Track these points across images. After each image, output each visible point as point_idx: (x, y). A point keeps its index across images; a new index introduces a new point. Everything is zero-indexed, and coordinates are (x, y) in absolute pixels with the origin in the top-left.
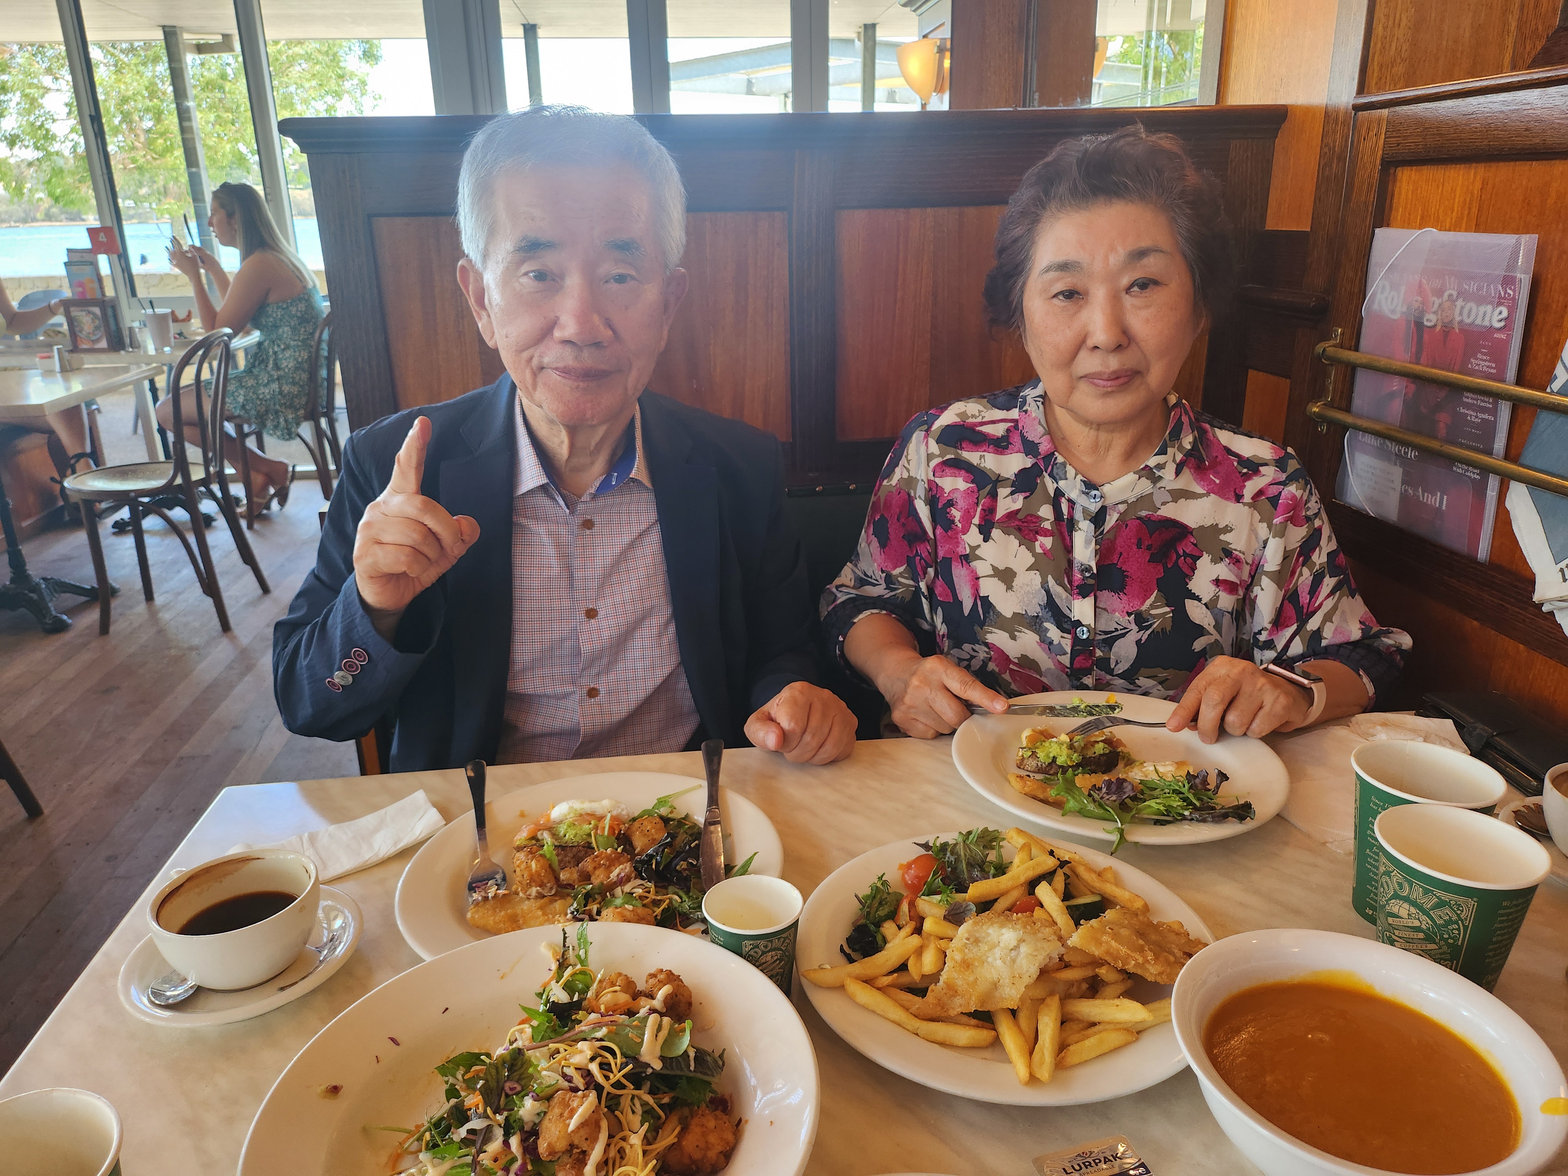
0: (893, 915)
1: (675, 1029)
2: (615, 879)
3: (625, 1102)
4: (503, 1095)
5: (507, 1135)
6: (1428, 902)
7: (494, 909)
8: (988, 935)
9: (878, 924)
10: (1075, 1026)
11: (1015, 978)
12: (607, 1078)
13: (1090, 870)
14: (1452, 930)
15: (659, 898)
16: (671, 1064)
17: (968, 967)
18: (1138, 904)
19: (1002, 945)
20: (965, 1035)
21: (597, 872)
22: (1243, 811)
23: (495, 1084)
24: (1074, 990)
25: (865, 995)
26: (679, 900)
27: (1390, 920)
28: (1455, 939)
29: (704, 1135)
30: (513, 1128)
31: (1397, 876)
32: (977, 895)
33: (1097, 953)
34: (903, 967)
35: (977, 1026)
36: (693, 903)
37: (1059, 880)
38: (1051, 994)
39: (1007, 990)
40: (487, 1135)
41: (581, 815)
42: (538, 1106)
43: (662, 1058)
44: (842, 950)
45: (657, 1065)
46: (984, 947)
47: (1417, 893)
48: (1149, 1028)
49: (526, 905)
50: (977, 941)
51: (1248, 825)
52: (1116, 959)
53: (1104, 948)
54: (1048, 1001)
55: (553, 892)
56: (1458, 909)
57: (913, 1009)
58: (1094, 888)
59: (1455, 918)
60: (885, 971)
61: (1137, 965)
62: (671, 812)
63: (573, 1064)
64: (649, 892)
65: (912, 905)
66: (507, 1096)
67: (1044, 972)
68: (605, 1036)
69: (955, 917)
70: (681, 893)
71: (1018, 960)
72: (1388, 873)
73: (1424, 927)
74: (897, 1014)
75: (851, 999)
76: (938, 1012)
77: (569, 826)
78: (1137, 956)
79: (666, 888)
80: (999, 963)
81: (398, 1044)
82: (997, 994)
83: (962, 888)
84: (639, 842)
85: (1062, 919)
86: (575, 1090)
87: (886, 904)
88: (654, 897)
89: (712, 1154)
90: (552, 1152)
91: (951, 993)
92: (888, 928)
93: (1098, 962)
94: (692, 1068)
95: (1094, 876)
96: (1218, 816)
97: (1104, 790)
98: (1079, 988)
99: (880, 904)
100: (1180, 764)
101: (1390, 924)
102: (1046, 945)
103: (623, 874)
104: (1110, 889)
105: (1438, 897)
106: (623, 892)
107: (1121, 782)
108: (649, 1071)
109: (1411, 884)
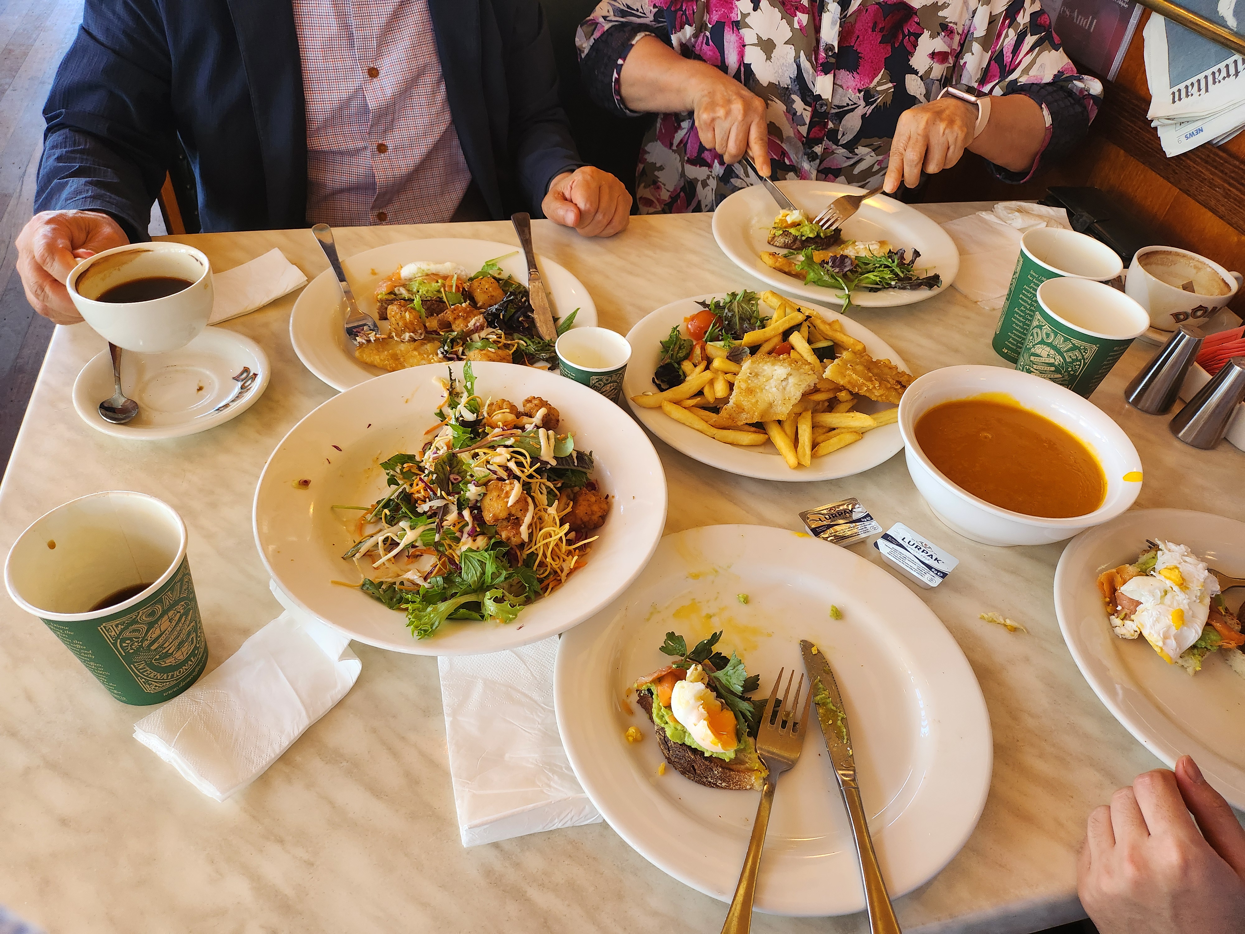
0: (688, 357)
1: (558, 438)
2: (472, 328)
3: (535, 487)
4: (450, 484)
5: (460, 509)
6: (1064, 347)
7: (377, 349)
8: (764, 370)
9: (679, 363)
10: (820, 431)
11: (785, 401)
12: (523, 472)
13: (824, 322)
14: (1075, 366)
15: (509, 342)
16: (562, 462)
17: (751, 393)
18: (859, 347)
19: (775, 377)
20: (748, 437)
21: (457, 322)
22: (933, 281)
23: (443, 476)
24: (818, 407)
25: (677, 412)
26: (525, 345)
27: (1032, 358)
28: (1075, 371)
29: (589, 506)
30: (464, 505)
31: (1047, 328)
32: (750, 342)
33: (842, 383)
34: (700, 393)
35: (755, 432)
36: (537, 347)
37: (805, 329)
38: (806, 410)
39: (779, 408)
40: (445, 510)
41: (427, 275)
42: (481, 490)
43: (555, 458)
44: (654, 381)
45: (554, 463)
46: (762, 379)
47: (1059, 341)
48: (869, 430)
49: (403, 347)
50: (757, 375)
51: (935, 291)
52: (854, 387)
53: (847, 379)
54: (804, 414)
55: (422, 337)
56: (1084, 352)
57: (711, 422)
58: (827, 335)
59: (1080, 357)
60: (688, 396)
61: (869, 390)
62: (499, 274)
63: (495, 463)
64: (500, 338)
65: (703, 349)
66: (453, 483)
67: (805, 395)
68: (514, 443)
69: (735, 357)
70: (525, 339)
71: (788, 388)
72: (1040, 327)
73: (1056, 363)
74: (702, 425)
75: (667, 415)
76: (730, 423)
77: (420, 284)
78: (869, 384)
79: (511, 334)
80: (774, 389)
81: (341, 450)
82: (772, 411)
83: (738, 337)
84: (481, 299)
85: (811, 358)
86: (501, 479)
87: (684, 348)
88: (505, 342)
89: (595, 518)
90: (497, 520)
91: (740, 410)
92: (687, 366)
93: (840, 388)
94: (576, 464)
95: (828, 327)
96: (915, 285)
97: (830, 264)
98: (823, 405)
99: (680, 348)
100: (882, 243)
101: (1031, 361)
102: (807, 377)
103: (478, 324)
104: (839, 337)
105: (1073, 344)
106: (480, 337)
107: (844, 257)
108: (549, 466)
109: (1056, 334)
